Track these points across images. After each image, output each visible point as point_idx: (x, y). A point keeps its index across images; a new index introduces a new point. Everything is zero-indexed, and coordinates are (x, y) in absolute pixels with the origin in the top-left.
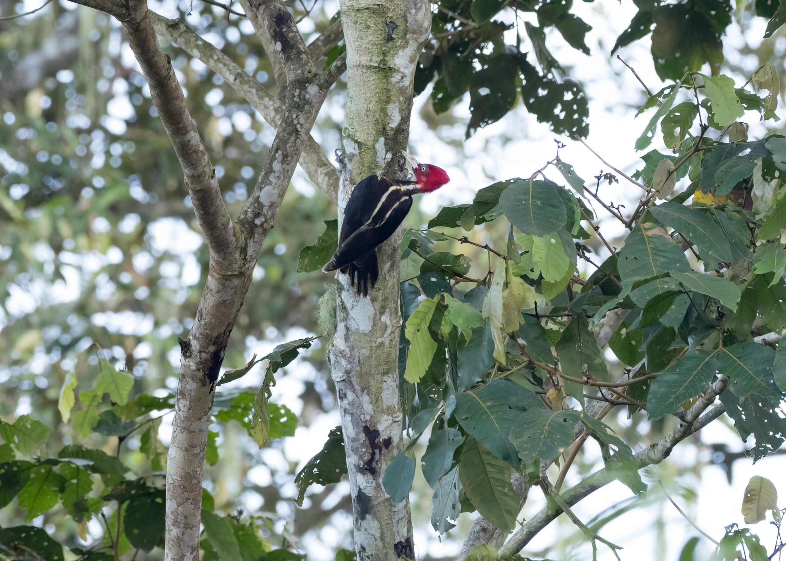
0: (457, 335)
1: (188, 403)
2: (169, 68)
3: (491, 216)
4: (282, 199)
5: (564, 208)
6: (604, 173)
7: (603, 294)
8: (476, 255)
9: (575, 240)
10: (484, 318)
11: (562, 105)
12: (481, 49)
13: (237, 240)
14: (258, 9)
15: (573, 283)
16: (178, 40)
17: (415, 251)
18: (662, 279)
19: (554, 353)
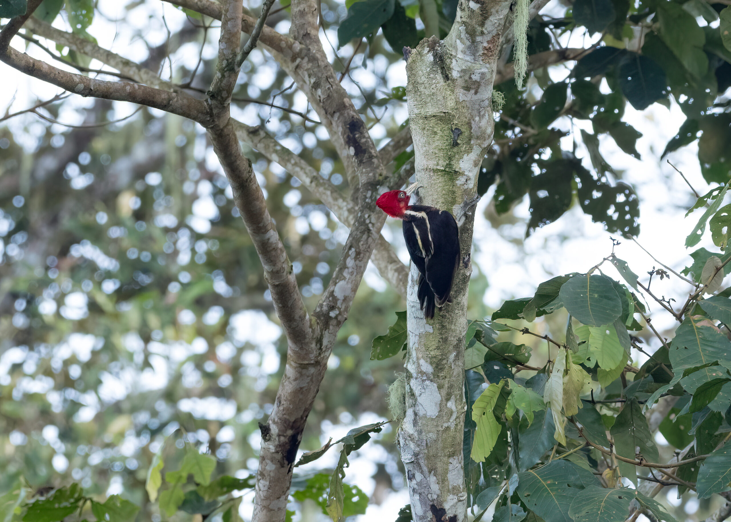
0: (518, 419)
1: (268, 483)
2: (251, 171)
3: (551, 309)
4: (355, 294)
5: (620, 300)
6: (656, 269)
7: (655, 382)
8: (537, 345)
9: (629, 332)
10: (545, 402)
11: (616, 207)
12: (540, 154)
13: (313, 331)
14: (332, 115)
15: (626, 371)
16: (259, 145)
17: (479, 341)
18: (711, 367)
19: (609, 437)
